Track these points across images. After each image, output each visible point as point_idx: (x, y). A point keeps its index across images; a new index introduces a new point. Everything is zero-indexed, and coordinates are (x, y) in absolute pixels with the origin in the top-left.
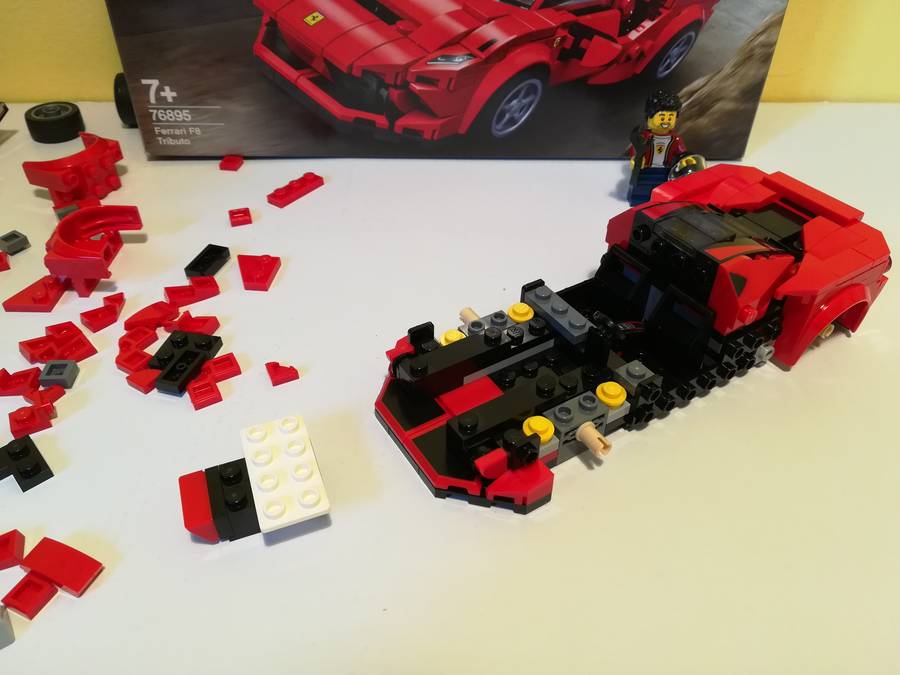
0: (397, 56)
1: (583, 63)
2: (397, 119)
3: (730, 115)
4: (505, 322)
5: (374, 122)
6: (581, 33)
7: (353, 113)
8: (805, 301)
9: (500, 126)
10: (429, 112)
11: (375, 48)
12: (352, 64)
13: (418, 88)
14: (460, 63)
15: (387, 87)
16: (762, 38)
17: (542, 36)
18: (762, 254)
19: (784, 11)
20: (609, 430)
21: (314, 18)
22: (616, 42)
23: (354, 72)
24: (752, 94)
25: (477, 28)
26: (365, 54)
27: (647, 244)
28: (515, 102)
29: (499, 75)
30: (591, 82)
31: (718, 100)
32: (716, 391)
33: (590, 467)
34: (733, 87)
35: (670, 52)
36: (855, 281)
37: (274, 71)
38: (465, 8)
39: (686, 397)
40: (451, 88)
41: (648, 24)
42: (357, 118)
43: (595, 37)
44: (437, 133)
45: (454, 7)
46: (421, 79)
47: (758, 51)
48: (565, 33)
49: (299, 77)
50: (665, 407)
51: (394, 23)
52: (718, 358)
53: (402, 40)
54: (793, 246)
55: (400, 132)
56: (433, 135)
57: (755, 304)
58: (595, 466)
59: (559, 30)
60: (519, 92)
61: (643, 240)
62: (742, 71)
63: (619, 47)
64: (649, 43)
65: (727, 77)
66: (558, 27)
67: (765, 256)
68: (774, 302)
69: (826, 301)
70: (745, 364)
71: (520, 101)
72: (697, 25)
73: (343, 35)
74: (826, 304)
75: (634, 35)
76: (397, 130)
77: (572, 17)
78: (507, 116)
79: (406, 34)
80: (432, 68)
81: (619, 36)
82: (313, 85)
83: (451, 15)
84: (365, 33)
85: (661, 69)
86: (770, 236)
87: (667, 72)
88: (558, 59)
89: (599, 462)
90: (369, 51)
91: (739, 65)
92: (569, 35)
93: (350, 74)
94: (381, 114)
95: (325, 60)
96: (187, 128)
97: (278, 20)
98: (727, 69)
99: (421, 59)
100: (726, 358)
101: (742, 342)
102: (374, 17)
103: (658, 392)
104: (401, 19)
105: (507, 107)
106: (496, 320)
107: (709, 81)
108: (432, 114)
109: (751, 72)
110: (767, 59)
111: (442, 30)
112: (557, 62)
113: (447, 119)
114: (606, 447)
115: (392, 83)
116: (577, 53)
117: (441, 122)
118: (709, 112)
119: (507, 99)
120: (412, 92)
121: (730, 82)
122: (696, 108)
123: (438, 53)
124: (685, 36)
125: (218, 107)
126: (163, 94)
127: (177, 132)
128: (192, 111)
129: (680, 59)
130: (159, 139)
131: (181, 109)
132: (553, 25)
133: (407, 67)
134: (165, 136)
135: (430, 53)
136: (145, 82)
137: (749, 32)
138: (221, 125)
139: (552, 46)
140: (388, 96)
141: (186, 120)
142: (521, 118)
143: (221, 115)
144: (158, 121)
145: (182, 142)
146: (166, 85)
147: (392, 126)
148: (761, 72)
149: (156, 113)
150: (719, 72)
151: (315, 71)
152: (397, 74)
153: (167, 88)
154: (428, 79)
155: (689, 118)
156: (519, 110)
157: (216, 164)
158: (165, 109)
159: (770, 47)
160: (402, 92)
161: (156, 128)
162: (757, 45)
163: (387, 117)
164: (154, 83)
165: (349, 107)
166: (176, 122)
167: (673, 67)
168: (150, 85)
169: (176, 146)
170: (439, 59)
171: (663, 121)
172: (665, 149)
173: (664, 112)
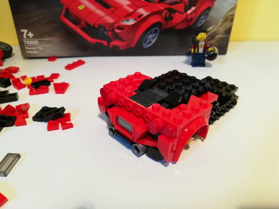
0: (110, 20)
1: (173, 21)
2: (110, 42)
3: (222, 39)
5: (102, 44)
6: (172, 11)
7: (95, 41)
9: (146, 44)
10: (121, 39)
12: (94, 24)
13: (117, 31)
15: (107, 31)
16: (230, 13)
17: (159, 13)
19: (236, 4)
21: (81, 7)
22: (183, 14)
23: (95, 26)
24: (228, 31)
25: (137, 10)
26: (99, 19)
28: (150, 36)
29: (145, 26)
30: (175, 28)
31: (217, 34)
34: (222, 30)
35: (201, 18)
37: (68, 26)
38: (133, 4)
40: (129, 31)
41: (193, 8)
42: (97, 43)
43: (177, 13)
44: (124, 47)
45: (129, 3)
46: (119, 28)
47: (229, 17)
48: (166, 11)
49: (76, 28)
51: (109, 8)
53: (111, 14)
59: (164, 10)
60: (152, 32)
62: (225, 24)
63: (184, 16)
64: (194, 15)
65: (220, 26)
71: (152, 35)
72: (209, 8)
73: (91, 13)
75: (189, 12)
76: (111, 46)
77: (168, 6)
78: (148, 41)
79: (113, 12)
80: (122, 24)
81: (184, 12)
82: (82, 31)
83: (129, 5)
84: (99, 12)
85: (198, 23)
87: (200, 25)
88: (165, 20)
90: (101, 18)
91: (224, 21)
92: (168, 12)
94: (105, 40)
95: (86, 22)
96: (37, 47)
97: (69, 8)
98: (220, 24)
99: (118, 21)
102: (101, 6)
104: (111, 7)
105: (148, 37)
107: (214, 27)
108: (123, 41)
109: (227, 24)
110: (232, 20)
111: (125, 10)
113: (127, 42)
115: (109, 30)
116: (171, 18)
117: (125, 43)
118: (214, 39)
119: (148, 34)
120: (115, 33)
121: (221, 28)
122: (211, 37)
123: (124, 19)
124: (206, 12)
125: (48, 39)
126: (28, 35)
127: (34, 48)
128: (39, 41)
129: (205, 19)
130: (27, 51)
131: (35, 40)
132: (162, 8)
133: (113, 24)
134: (29, 50)
135: (121, 19)
136: (22, 31)
137: (226, 11)
138: (49, 45)
139: (162, 16)
140: (107, 34)
141: (37, 44)
142: (152, 41)
143: (49, 42)
144: (27, 44)
145: (35, 52)
146: (30, 31)
147: (109, 44)
148: (231, 24)
149: (26, 42)
150: (217, 24)
151: (82, 25)
152: (110, 26)
153: (30, 33)
154: (121, 28)
155: (209, 40)
156: (152, 39)
157: (47, 60)
158: (29, 40)
159: (233, 16)
160: (112, 32)
161: (26, 47)
162: (229, 15)
163: (107, 42)
164: (26, 31)
165: (94, 38)
166: (33, 45)
167: (202, 23)
168: (24, 32)
169: (33, 54)
170: (124, 21)
171: (202, 36)
172: (203, 46)
173: (202, 33)
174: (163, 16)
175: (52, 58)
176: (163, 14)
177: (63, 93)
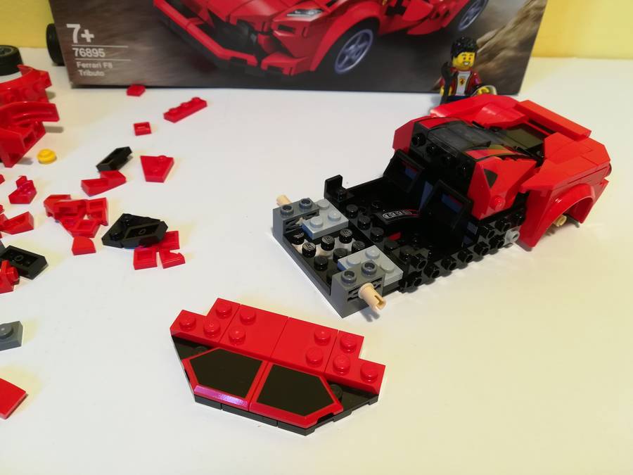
0: (264, 9)
1: (405, 17)
2: (263, 58)
3: (511, 60)
4: (311, 206)
5: (244, 61)
7: (230, 53)
8: (544, 194)
9: (341, 65)
10: (287, 53)
11: (247, 3)
12: (229, 17)
13: (279, 34)
14: (312, 15)
15: (256, 33)
16: (535, 3)
18: (511, 156)
20: (386, 291)
22: (429, 2)
23: (231, 22)
24: (527, 45)
26: (241, 7)
27: (422, 149)
28: (352, 47)
29: (342, 25)
30: (409, 32)
31: (502, 49)
32: (473, 265)
33: (369, 320)
34: (513, 40)
35: (468, 12)
36: (583, 181)
37: (170, 19)
39: (449, 267)
40: (305, 35)
42: (234, 59)
44: (293, 71)
46: (282, 27)
47: (532, 12)
49: (189, 24)
50: (431, 275)
52: (474, 238)
54: (536, 154)
55: (266, 69)
56: (290, 71)
57: (504, 195)
58: (373, 318)
60: (356, 39)
61: (419, 146)
62: (521, 27)
63: (430, 6)
64: (453, 4)
65: (510, 32)
67: (512, 158)
68: (520, 196)
69: (560, 196)
70: (496, 244)
71: (356, 46)
74: (560, 198)
76: (264, 67)
78: (347, 58)
80: (290, 19)
82: (200, 31)
85: (461, 24)
86: (518, 146)
87: (466, 26)
88: (386, 14)
89: (376, 316)
90: (243, 4)
91: (519, 22)
93: (228, 22)
94: (252, 54)
95: (209, 11)
96: (102, 62)
98: (509, 26)
99: (279, 13)
100: (481, 239)
101: (494, 227)
103: (425, 262)
105: (347, 51)
106: (304, 205)
107: (496, 34)
108: (291, 56)
109: (526, 28)
110: (538, 18)
112: (385, 17)
113: (301, 60)
114: (381, 303)
115: (260, 30)
116: (400, 10)
117: (297, 61)
118: (495, 59)
119: (347, 44)
120: (275, 38)
121: (512, 35)
122: (487, 55)
123: (294, 8)
125: (126, 47)
126: (83, 36)
127: (95, 66)
128: (106, 50)
129: (475, 17)
130: (81, 71)
131: (97, 48)
133: (271, 18)
134: (84, 69)
135: (290, 7)
136: (69, 26)
138: (129, 60)
139: (381, 5)
140: (257, 39)
141: (102, 56)
142: (356, 60)
143: (128, 54)
144: (79, 56)
145: (98, 74)
146: (86, 29)
147: (260, 63)
148: (534, 28)
149: (78, 50)
150: (504, 27)
151: (202, 20)
152: (264, 23)
153: (87, 31)
154: (288, 27)
155: (482, 62)
156: (356, 53)
157: (124, 91)
158: (85, 48)
159: (541, 9)
160: (267, 37)
161: (78, 63)
162: (532, 8)
163: (256, 57)
164: (77, 27)
165: (228, 48)
166: (93, 57)
167: (471, 22)
168: (74, 29)
169: (94, 77)
170: (296, 12)
171: (465, 59)
172: (465, 81)
173: (466, 53)
174: (383, 4)
175: (135, 89)
177: (162, 181)
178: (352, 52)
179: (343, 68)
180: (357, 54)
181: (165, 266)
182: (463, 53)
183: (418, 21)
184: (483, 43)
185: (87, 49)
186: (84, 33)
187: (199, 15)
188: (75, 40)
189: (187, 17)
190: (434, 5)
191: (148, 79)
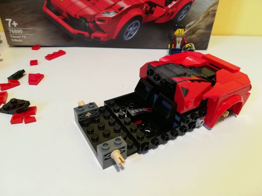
1: (154, 15)
2: (92, 33)
3: (202, 34)
5: (83, 35)
6: (152, 5)
7: (77, 31)
9: (126, 37)
10: (102, 31)
11: (83, 9)
12: (76, 15)
13: (98, 23)
14: (112, 14)
15: (88, 22)
16: (212, 8)
17: (139, 6)
22: (164, 8)
23: (77, 18)
24: (210, 27)
25: (118, 2)
26: (80, 11)
28: (131, 28)
29: (126, 19)
30: (156, 22)
31: (198, 29)
34: (203, 25)
35: (182, 12)
37: (50, 16)
40: (110, 23)
41: (174, 3)
42: (79, 34)
43: (157, 7)
44: (105, 39)
46: (99, 20)
47: (211, 13)
48: (147, 5)
49: (58, 19)
53: (92, 6)
54: (212, 80)
55: (93, 38)
56: (104, 39)
57: (193, 100)
59: (145, 4)
60: (132, 25)
61: (150, 75)
62: (206, 19)
63: (165, 10)
64: (175, 9)
66: (144, 3)
71: (133, 28)
72: (191, 3)
73: (72, 4)
75: (170, 6)
78: (129, 33)
79: (94, 4)
80: (103, 16)
81: (165, 6)
82: (63, 21)
84: (80, 4)
85: (179, 18)
87: (181, 19)
88: (145, 14)
90: (81, 10)
91: (205, 17)
92: (148, 6)
93: (75, 18)
95: (67, 13)
96: (21, 36)
98: (201, 19)
99: (99, 13)
105: (128, 30)
106: (90, 106)
107: (196, 22)
108: (105, 33)
109: (209, 19)
110: (214, 15)
111: (105, 3)
112: (145, 15)
113: (108, 34)
115: (90, 21)
116: (152, 12)
117: (106, 35)
118: (195, 33)
119: (128, 27)
120: (97, 25)
121: (202, 23)
122: (191, 32)
123: (105, 11)
124: (187, 7)
125: (32, 29)
126: (13, 24)
127: (18, 37)
128: (23, 30)
129: (185, 15)
130: (12, 39)
131: (19, 29)
132: (143, 2)
133: (94, 16)
134: (14, 39)
135: (102, 11)
136: (7, 20)
137: (207, 6)
138: (33, 34)
140: (89, 26)
141: (21, 33)
142: (133, 34)
143: (33, 32)
144: (12, 33)
145: (20, 40)
146: (14, 21)
147: (90, 36)
148: (212, 20)
149: (11, 31)
150: (199, 19)
151: (64, 17)
152: (91, 18)
154: (102, 20)
155: (189, 35)
157: (30, 48)
158: (14, 29)
159: (215, 11)
160: (93, 24)
161: (11, 36)
162: (210, 11)
163: (88, 33)
164: (10, 20)
165: (76, 29)
166: (17, 33)
167: (183, 17)
168: (9, 21)
169: (18, 42)
170: (105, 13)
171: (179, 32)
173: (180, 29)
174: (144, 9)
175: (36, 47)
176: (144, 7)
177: (36, 84)
178: (131, 30)
179: (127, 38)
180: (133, 32)
181: (26, 123)
182: (178, 29)
183: (159, 17)
184: (190, 27)
185: (15, 30)
186: (13, 23)
187: (63, 14)
188: (10, 26)
189: (58, 16)
190: (166, 9)
191: (41, 43)
